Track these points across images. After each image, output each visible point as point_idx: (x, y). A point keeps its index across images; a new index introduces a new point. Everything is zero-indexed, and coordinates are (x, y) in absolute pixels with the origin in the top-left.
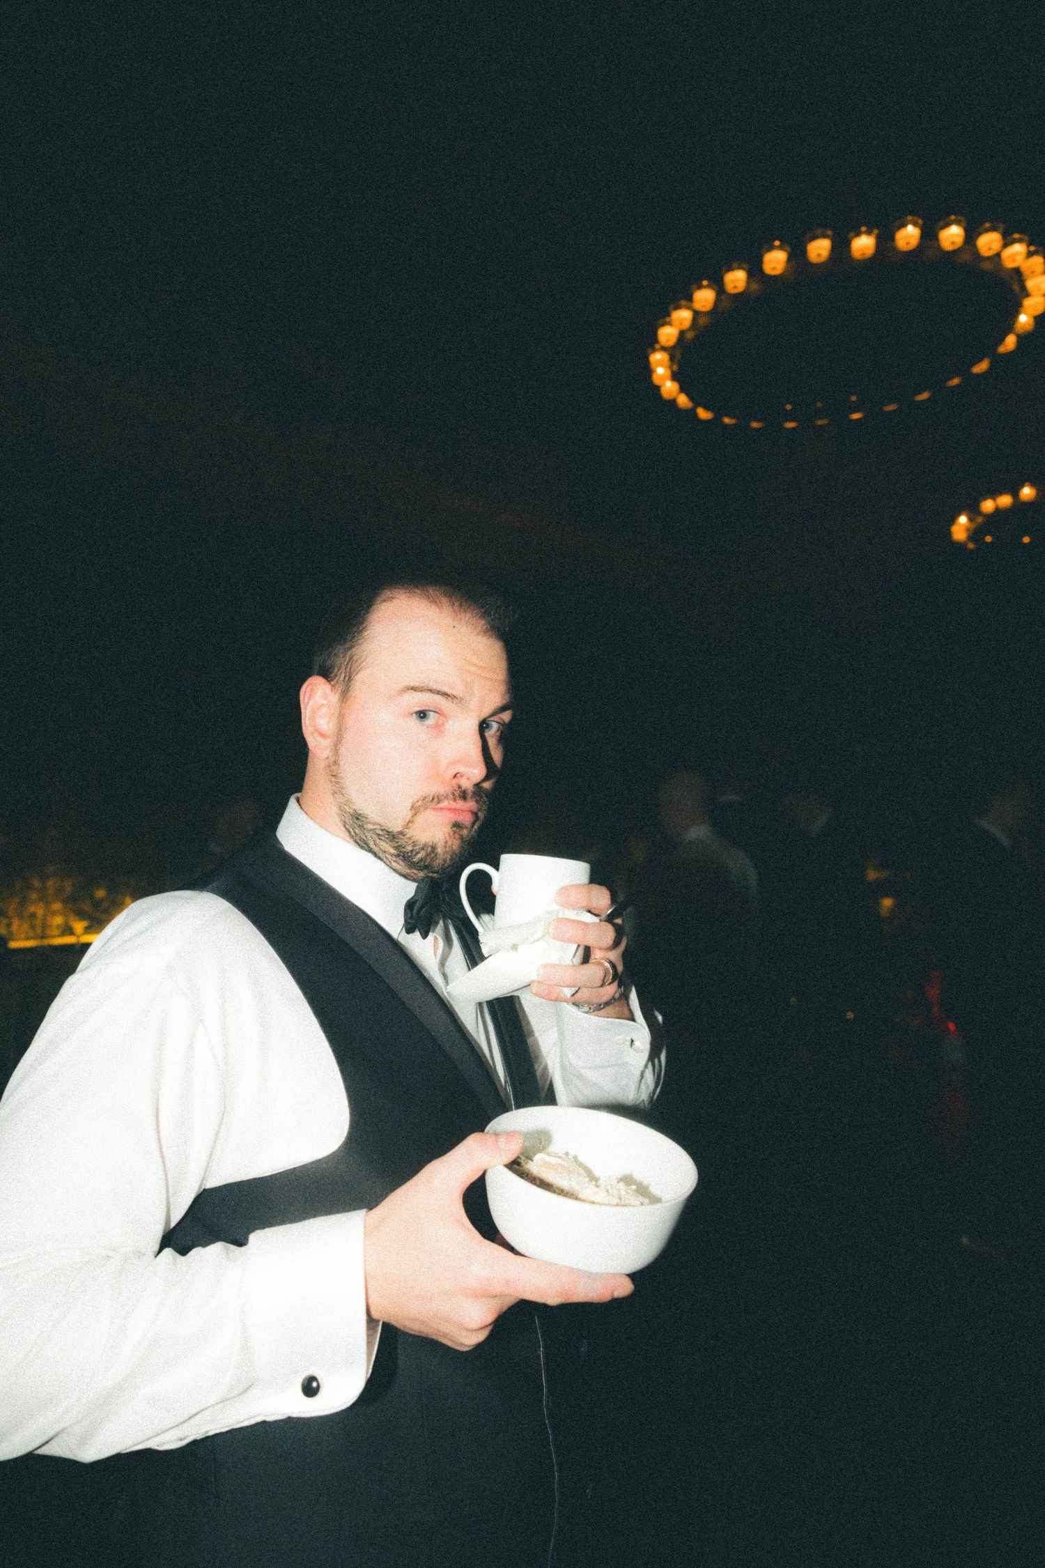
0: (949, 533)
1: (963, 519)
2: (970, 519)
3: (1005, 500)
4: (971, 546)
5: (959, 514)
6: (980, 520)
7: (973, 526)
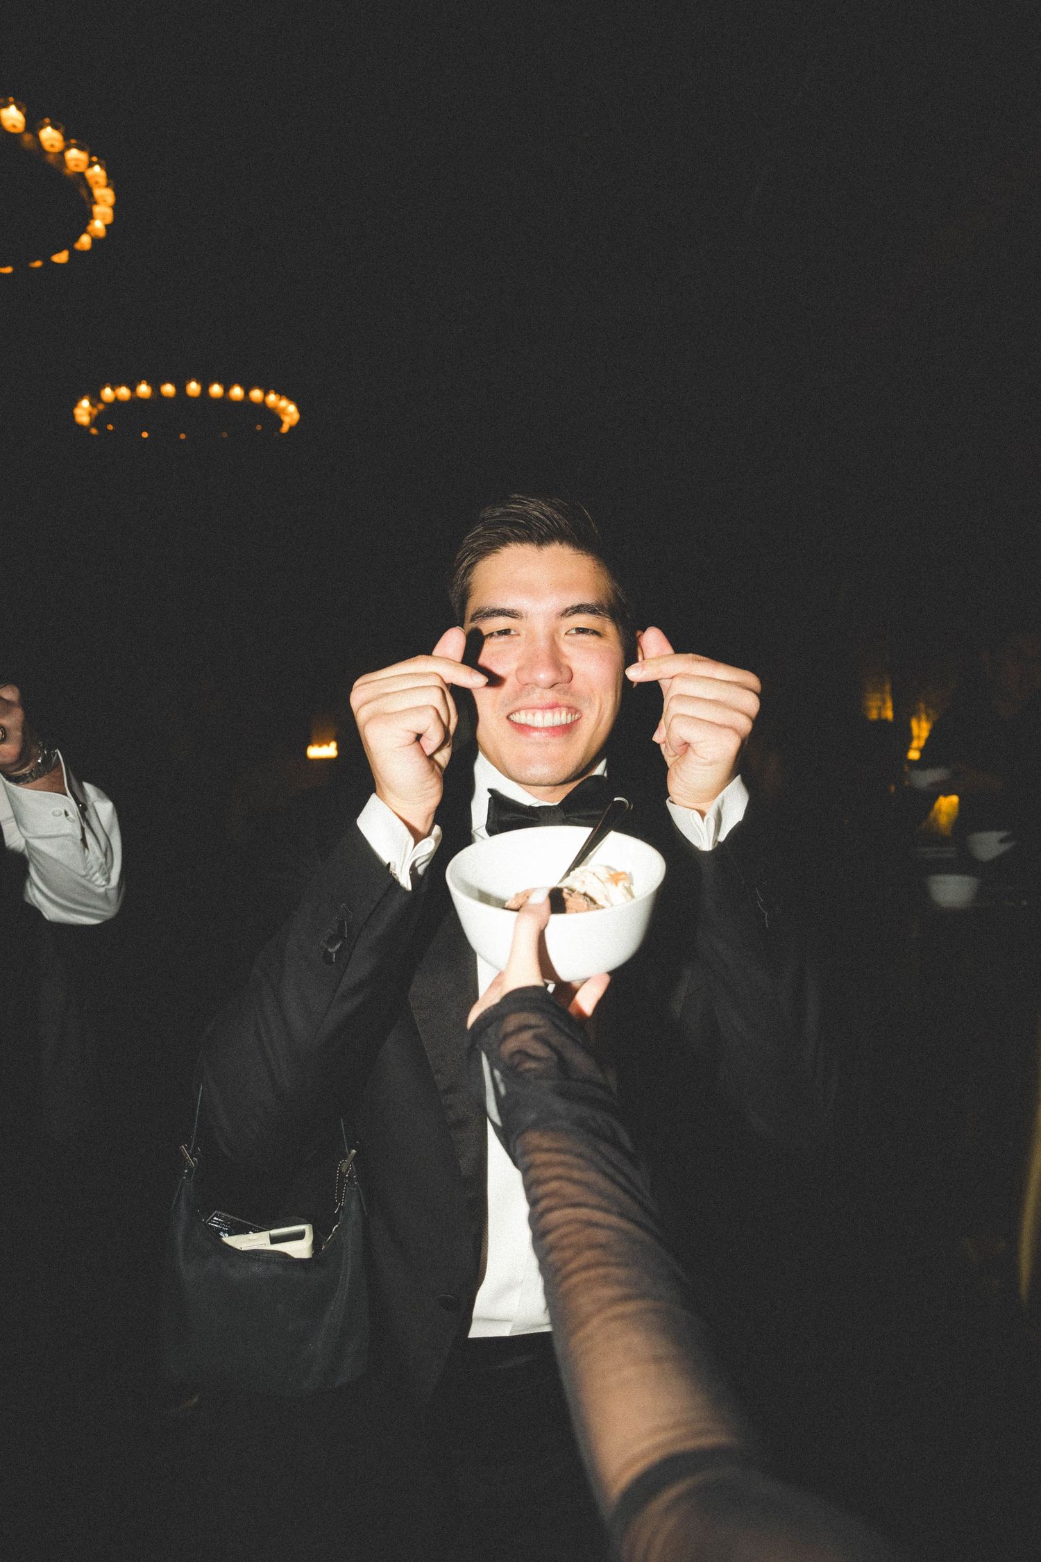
0: (73, 416)
1: (85, 403)
2: (92, 405)
3: (124, 392)
4: (94, 431)
5: (82, 398)
6: (101, 407)
7: (95, 412)
